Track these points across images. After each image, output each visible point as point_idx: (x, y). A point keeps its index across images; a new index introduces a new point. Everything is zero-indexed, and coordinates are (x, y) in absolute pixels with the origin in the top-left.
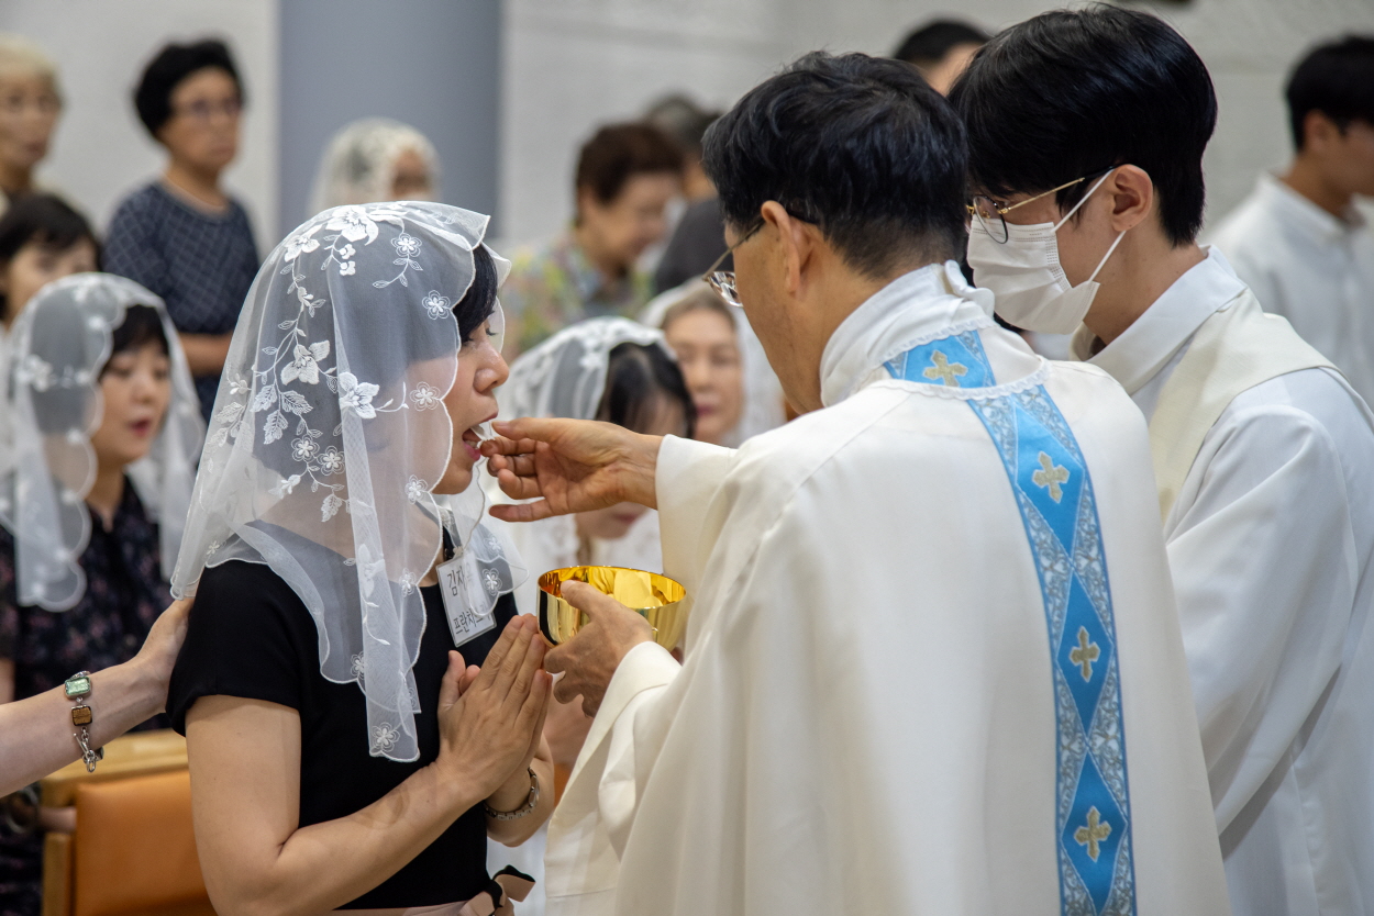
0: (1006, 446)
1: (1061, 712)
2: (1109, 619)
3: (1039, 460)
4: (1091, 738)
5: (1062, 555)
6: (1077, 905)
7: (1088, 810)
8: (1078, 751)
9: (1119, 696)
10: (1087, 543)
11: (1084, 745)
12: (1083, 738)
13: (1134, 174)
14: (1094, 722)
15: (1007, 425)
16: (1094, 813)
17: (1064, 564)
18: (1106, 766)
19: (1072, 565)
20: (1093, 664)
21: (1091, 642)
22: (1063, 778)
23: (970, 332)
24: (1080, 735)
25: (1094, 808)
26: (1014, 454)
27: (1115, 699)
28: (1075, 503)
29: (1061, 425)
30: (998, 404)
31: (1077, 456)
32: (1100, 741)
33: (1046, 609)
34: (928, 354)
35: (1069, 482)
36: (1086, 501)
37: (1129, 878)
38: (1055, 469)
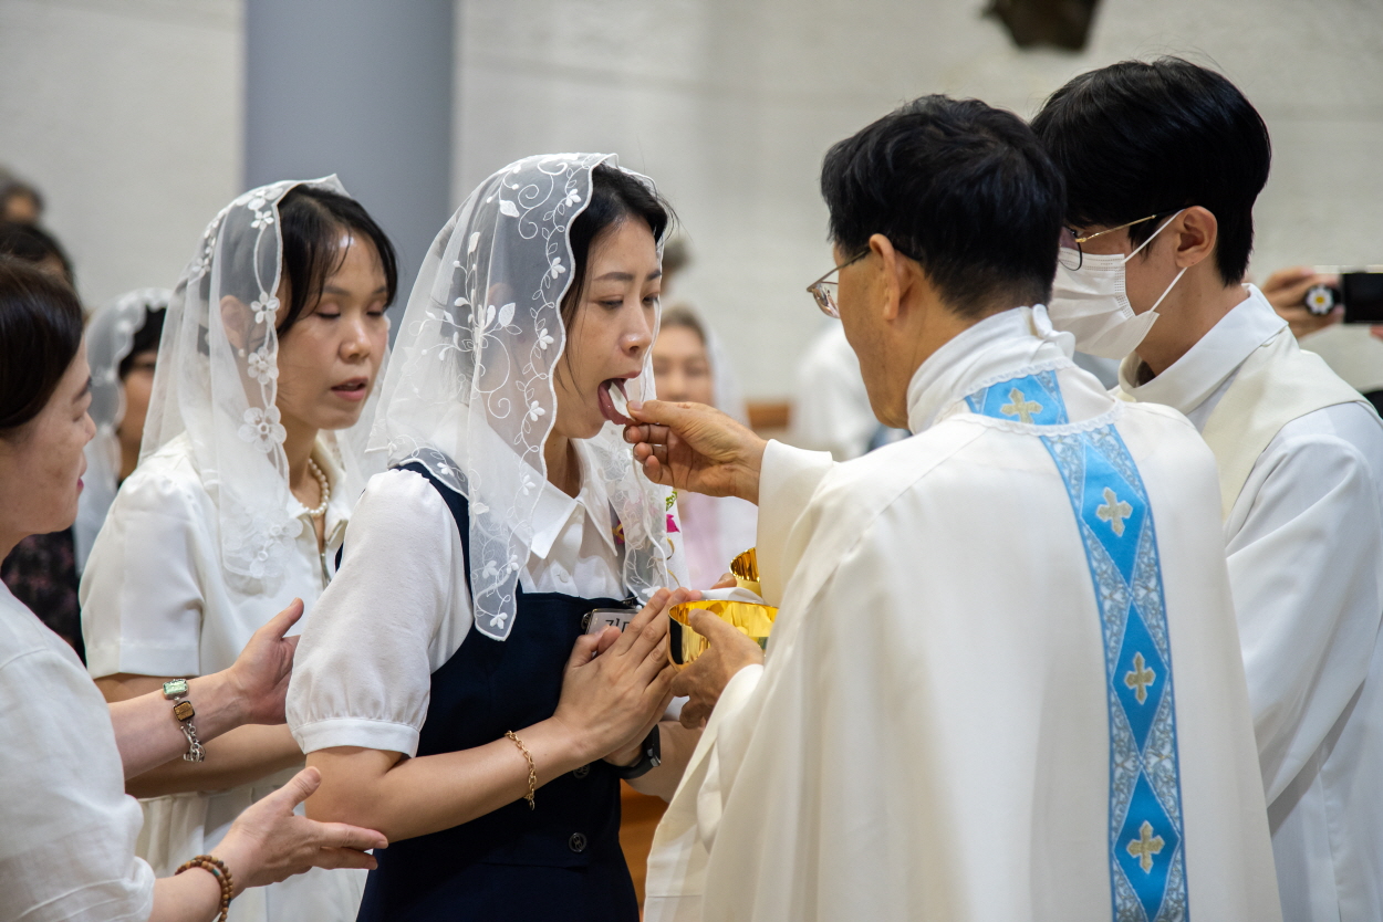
0: (1073, 482)
1: (1115, 731)
2: (1165, 646)
3: (1104, 495)
4: (1145, 757)
5: (1121, 585)
6: (1128, 914)
7: (1140, 825)
8: (1132, 769)
9: (1174, 719)
10: (1146, 575)
11: (1138, 763)
12: (1137, 757)
13: (1201, 215)
14: (1148, 742)
15: (1076, 461)
16: (1147, 828)
17: (1124, 594)
18: (1160, 783)
19: (1130, 595)
20: (1148, 688)
21: (1146, 667)
22: (1116, 794)
23: (1048, 372)
24: (1133, 754)
25: (1146, 823)
26: (1080, 489)
27: (1170, 721)
28: (1137, 536)
29: (1128, 463)
30: (1069, 441)
31: (1141, 492)
32: (1154, 760)
33: (1104, 635)
34: (1007, 391)
35: (1132, 516)
36: (1147, 535)
37: (1182, 890)
38: (1119, 504)
